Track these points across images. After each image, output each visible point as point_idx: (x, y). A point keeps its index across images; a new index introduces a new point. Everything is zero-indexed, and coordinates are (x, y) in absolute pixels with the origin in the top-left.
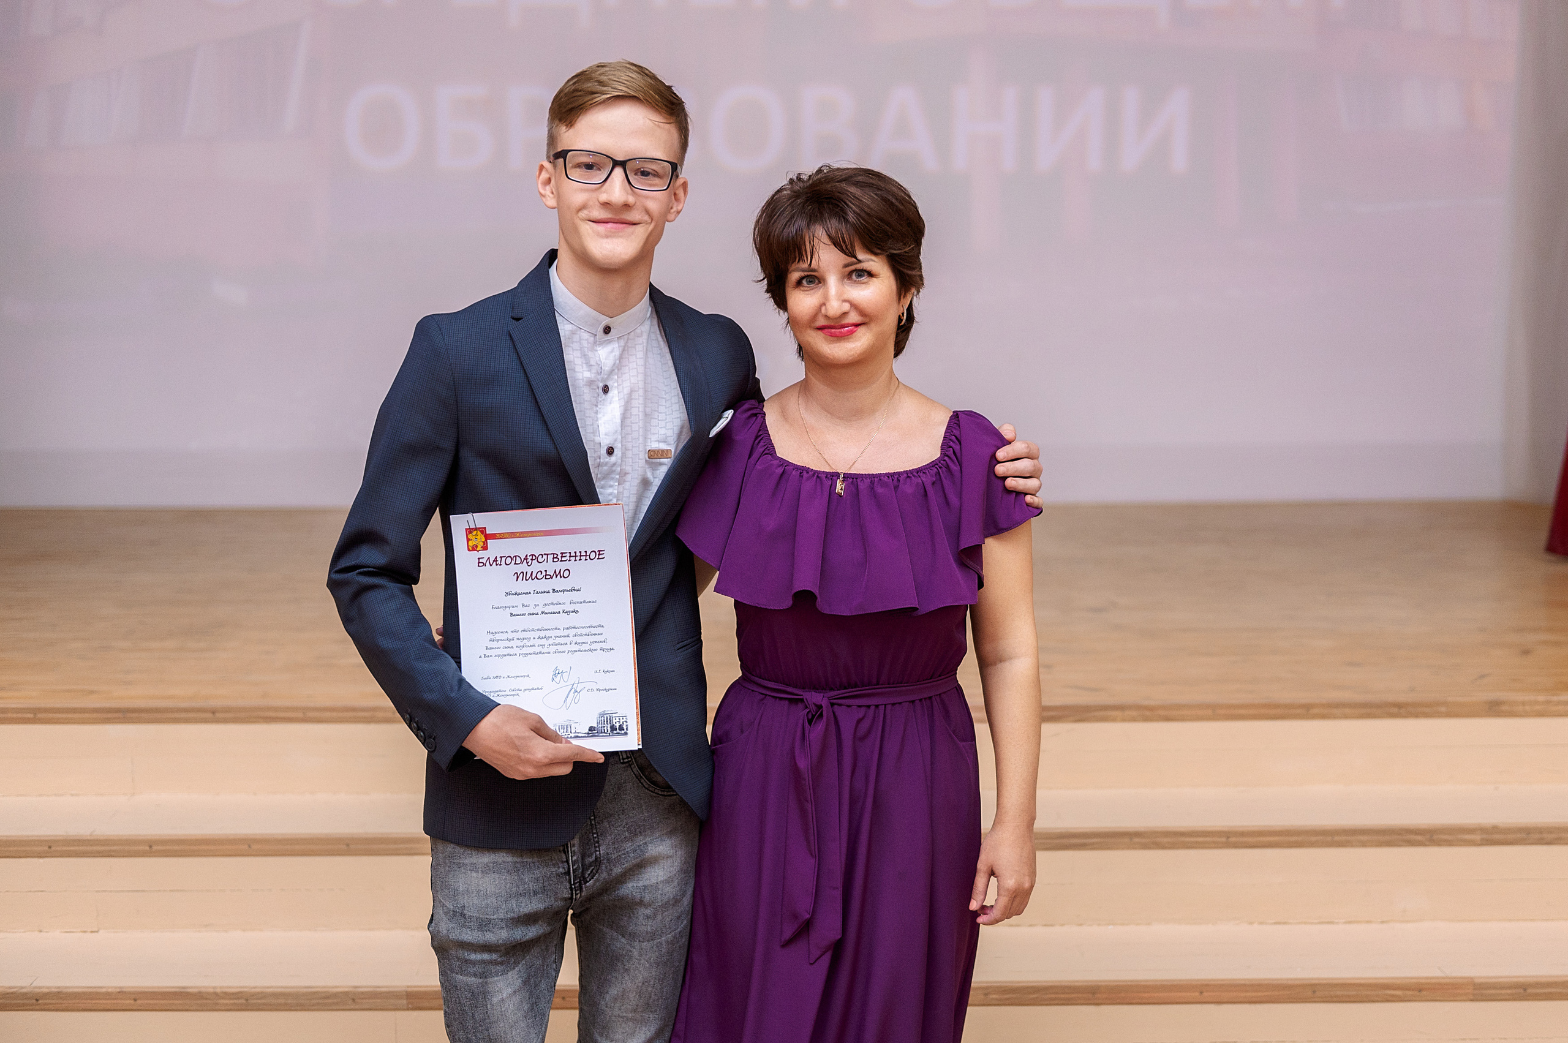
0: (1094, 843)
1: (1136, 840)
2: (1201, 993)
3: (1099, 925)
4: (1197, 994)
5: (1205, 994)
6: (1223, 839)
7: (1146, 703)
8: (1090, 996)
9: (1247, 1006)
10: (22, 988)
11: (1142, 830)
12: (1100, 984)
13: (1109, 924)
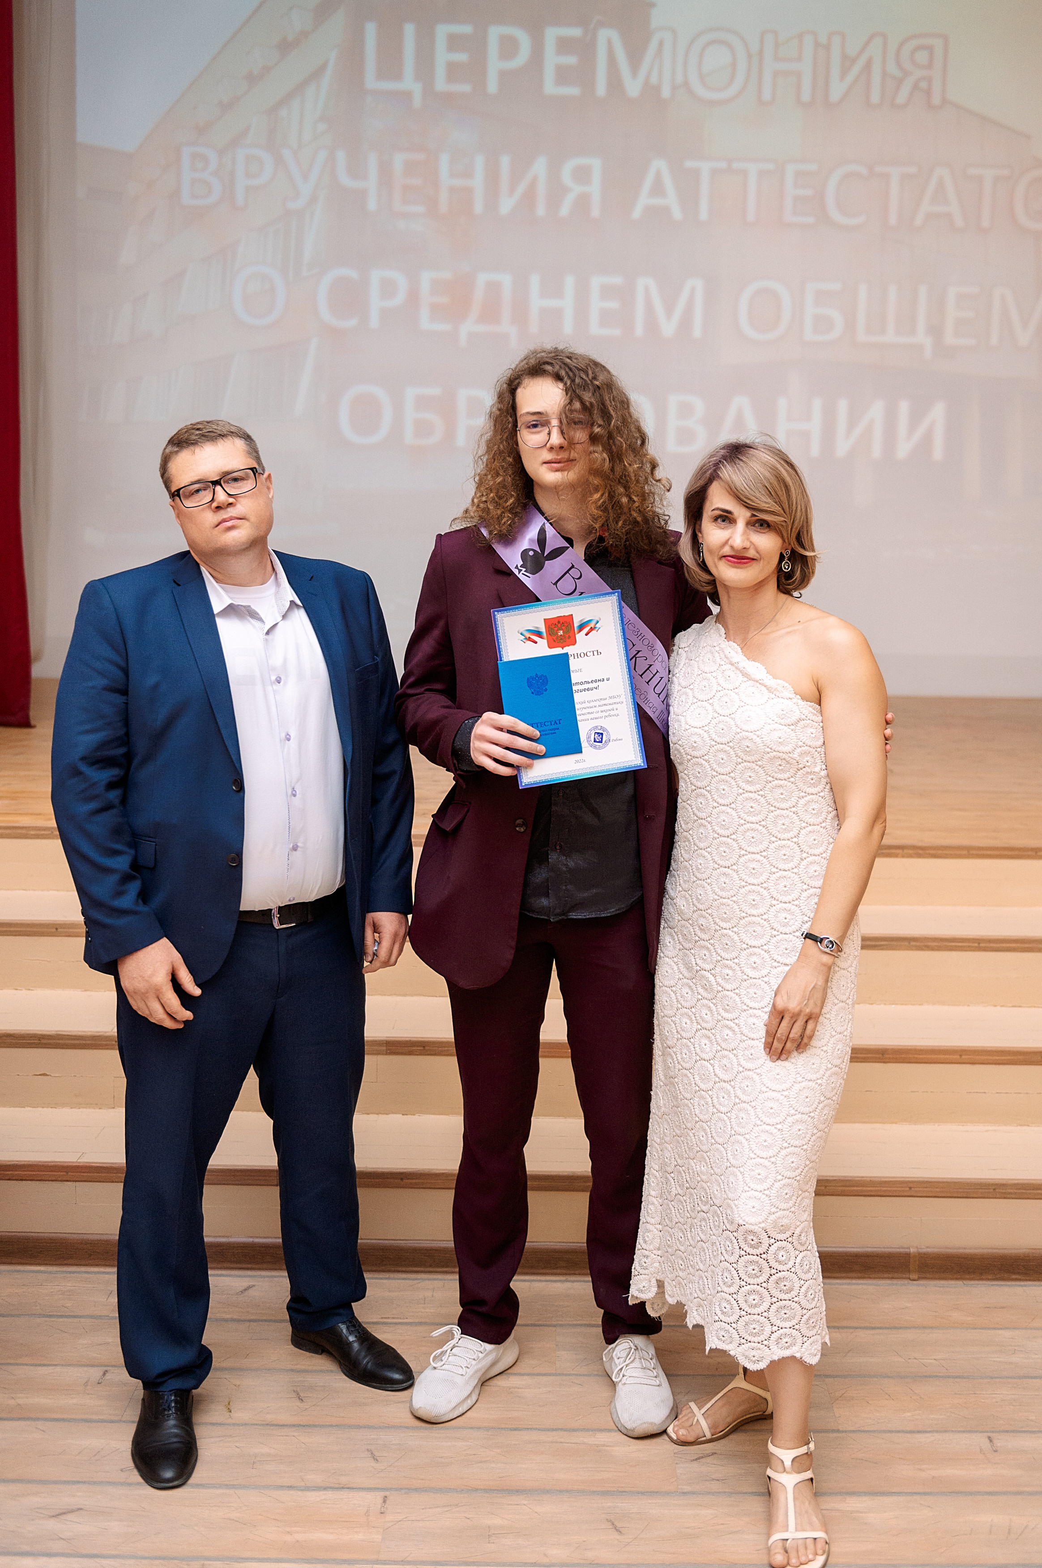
0: (882, 945)
1: (913, 943)
2: (961, 1056)
3: (885, 1004)
4: (959, 1057)
5: (963, 1057)
6: (976, 945)
7: (920, 844)
8: (881, 1056)
9: (994, 1066)
10: (106, 1032)
11: (917, 936)
12: (888, 1047)
13: (893, 1004)
